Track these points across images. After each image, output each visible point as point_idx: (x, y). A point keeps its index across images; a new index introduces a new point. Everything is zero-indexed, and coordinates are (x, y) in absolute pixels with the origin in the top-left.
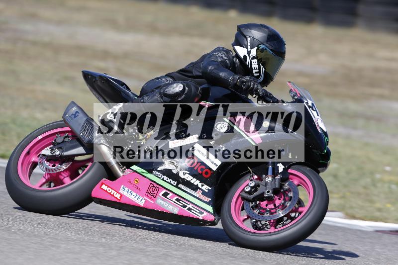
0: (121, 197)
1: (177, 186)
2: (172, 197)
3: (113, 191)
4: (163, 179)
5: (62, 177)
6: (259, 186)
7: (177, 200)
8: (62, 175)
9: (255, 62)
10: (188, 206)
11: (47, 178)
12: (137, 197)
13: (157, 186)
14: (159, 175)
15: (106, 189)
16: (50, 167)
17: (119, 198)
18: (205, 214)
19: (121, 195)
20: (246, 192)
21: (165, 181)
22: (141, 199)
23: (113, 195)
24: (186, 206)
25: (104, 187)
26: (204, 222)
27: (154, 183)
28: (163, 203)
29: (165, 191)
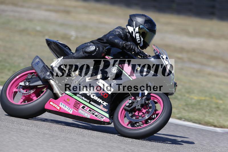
0: (60, 109)
1: (89, 103)
2: (87, 109)
3: (56, 106)
4: (82, 99)
5: (31, 97)
6: (134, 103)
7: (90, 110)
8: (31, 96)
9: (138, 35)
10: (96, 114)
11: (23, 99)
12: (69, 109)
13: (79, 102)
14: (80, 97)
15: (52, 104)
16: (25, 92)
17: (59, 109)
18: (105, 118)
19: (60, 108)
20: (127, 106)
21: (83, 100)
22: (71, 110)
23: (56, 108)
24: (95, 114)
25: (51, 103)
26: (104, 123)
27: (77, 101)
28: (82, 112)
29: (83, 105)
